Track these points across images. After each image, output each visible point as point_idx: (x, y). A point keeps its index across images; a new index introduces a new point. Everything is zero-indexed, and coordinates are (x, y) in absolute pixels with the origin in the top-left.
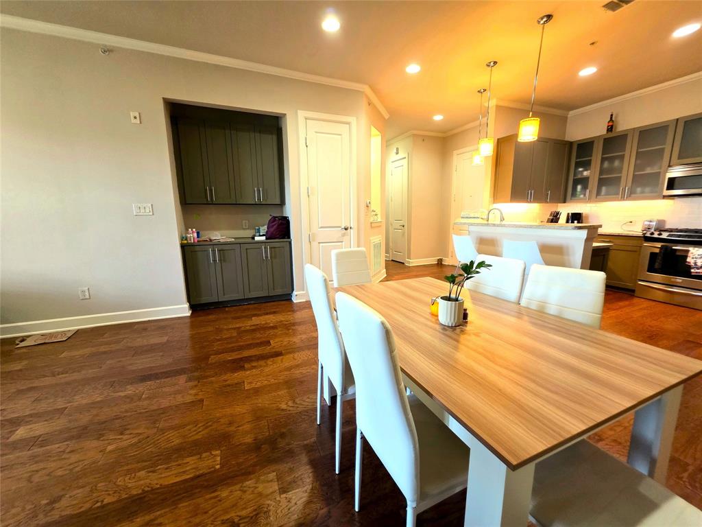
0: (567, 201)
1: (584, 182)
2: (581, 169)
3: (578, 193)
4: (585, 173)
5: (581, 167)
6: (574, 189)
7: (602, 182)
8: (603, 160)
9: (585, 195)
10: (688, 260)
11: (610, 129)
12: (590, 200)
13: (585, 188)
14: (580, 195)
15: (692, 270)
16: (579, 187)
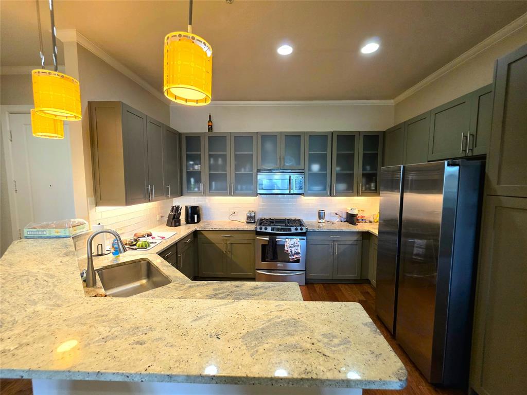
0: (184, 194)
1: (197, 175)
2: (191, 163)
3: (192, 186)
4: (196, 167)
5: (191, 161)
6: (189, 181)
7: (212, 177)
8: (210, 156)
9: (199, 189)
10: (286, 248)
11: (210, 128)
12: (204, 194)
13: (198, 181)
14: (194, 188)
15: (290, 258)
16: (192, 180)
